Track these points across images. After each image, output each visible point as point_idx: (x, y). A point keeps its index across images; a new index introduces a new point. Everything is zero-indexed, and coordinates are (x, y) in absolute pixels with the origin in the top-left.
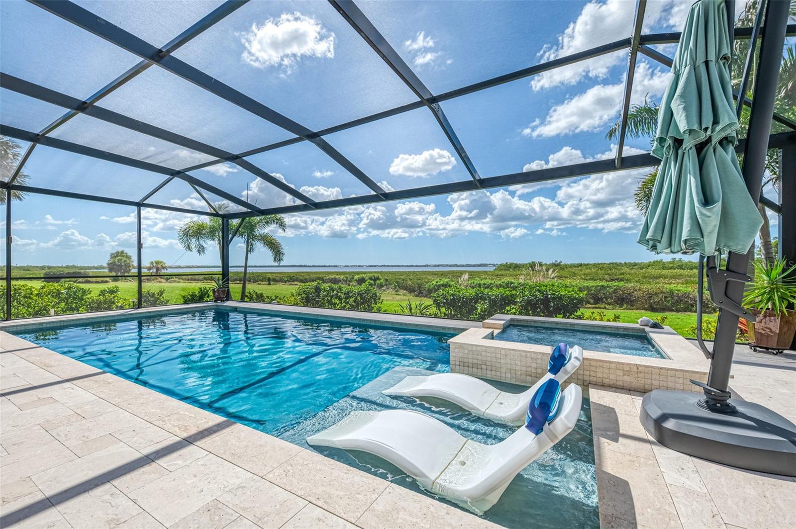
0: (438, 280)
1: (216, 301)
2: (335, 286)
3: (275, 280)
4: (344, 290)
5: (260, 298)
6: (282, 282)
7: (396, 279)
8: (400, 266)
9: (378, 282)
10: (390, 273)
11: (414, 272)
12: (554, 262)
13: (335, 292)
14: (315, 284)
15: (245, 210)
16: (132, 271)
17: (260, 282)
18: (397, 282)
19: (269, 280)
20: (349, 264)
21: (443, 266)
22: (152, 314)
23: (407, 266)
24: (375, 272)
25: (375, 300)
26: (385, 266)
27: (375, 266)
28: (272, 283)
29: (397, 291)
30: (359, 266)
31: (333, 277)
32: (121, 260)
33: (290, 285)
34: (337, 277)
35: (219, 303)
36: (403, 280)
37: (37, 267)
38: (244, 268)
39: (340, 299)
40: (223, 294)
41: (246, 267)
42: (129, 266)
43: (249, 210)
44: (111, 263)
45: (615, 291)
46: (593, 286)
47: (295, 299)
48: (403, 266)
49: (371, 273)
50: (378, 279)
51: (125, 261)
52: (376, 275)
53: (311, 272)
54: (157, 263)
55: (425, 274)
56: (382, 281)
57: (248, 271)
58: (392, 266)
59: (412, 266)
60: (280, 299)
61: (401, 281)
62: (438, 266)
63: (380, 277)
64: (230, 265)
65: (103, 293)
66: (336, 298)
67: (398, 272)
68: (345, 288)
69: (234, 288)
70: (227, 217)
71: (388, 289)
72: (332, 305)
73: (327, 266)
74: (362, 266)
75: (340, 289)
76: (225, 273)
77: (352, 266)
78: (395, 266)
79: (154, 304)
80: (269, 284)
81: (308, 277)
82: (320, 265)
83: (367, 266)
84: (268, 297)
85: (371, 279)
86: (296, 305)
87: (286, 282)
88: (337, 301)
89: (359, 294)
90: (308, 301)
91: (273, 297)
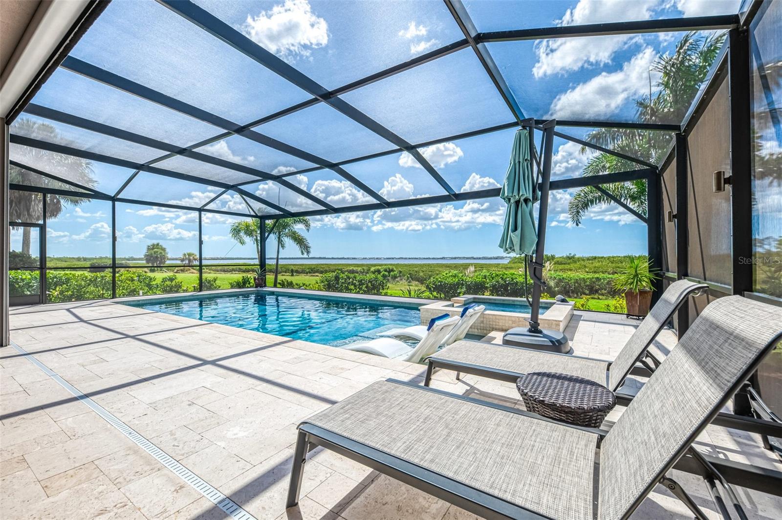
0: (447, 272)
1: (256, 287)
2: (352, 275)
3: (297, 272)
4: (358, 278)
5: (290, 285)
6: (305, 273)
7: (410, 270)
8: (417, 259)
9: (392, 273)
10: (406, 265)
11: (429, 265)
12: (568, 255)
13: (351, 280)
14: (334, 274)
15: (277, 212)
16: (166, 263)
17: (284, 274)
18: (410, 274)
19: (292, 271)
20: (368, 257)
21: (460, 258)
22: (211, 296)
23: (424, 259)
24: (391, 265)
25: (383, 286)
26: (402, 258)
27: (393, 259)
28: (295, 274)
29: (409, 282)
30: (377, 259)
31: (351, 269)
32: (157, 252)
33: (311, 276)
34: (355, 269)
35: (259, 289)
36: (416, 272)
37: (73, 258)
38: (276, 260)
39: (355, 286)
40: (261, 282)
41: (278, 259)
42: (164, 258)
43: (281, 213)
44: (148, 255)
45: (609, 283)
46: (588, 278)
47: (319, 286)
48: (420, 258)
49: (385, 265)
50: (392, 270)
51: (161, 253)
52: (391, 267)
53: (331, 264)
54: (189, 255)
55: (439, 266)
56: (396, 273)
57: (279, 263)
58: (410, 259)
59: (429, 258)
60: (306, 286)
61: (413, 273)
62: (455, 258)
63: (395, 269)
64: (266, 257)
65: (164, 280)
66: (352, 285)
67: (413, 265)
68: (359, 277)
69: (269, 278)
70: (263, 218)
71: (401, 280)
72: (348, 290)
73: (345, 259)
74: (380, 259)
75: (355, 277)
76: (263, 264)
77: (370, 259)
78: (412, 258)
79: (209, 289)
80: (292, 275)
81: (327, 269)
82: (340, 257)
83: (384, 259)
84: (297, 284)
85: (386, 271)
86: (320, 290)
87: (307, 273)
88: (352, 287)
89: (369, 281)
90: (329, 287)
91: (301, 285)
